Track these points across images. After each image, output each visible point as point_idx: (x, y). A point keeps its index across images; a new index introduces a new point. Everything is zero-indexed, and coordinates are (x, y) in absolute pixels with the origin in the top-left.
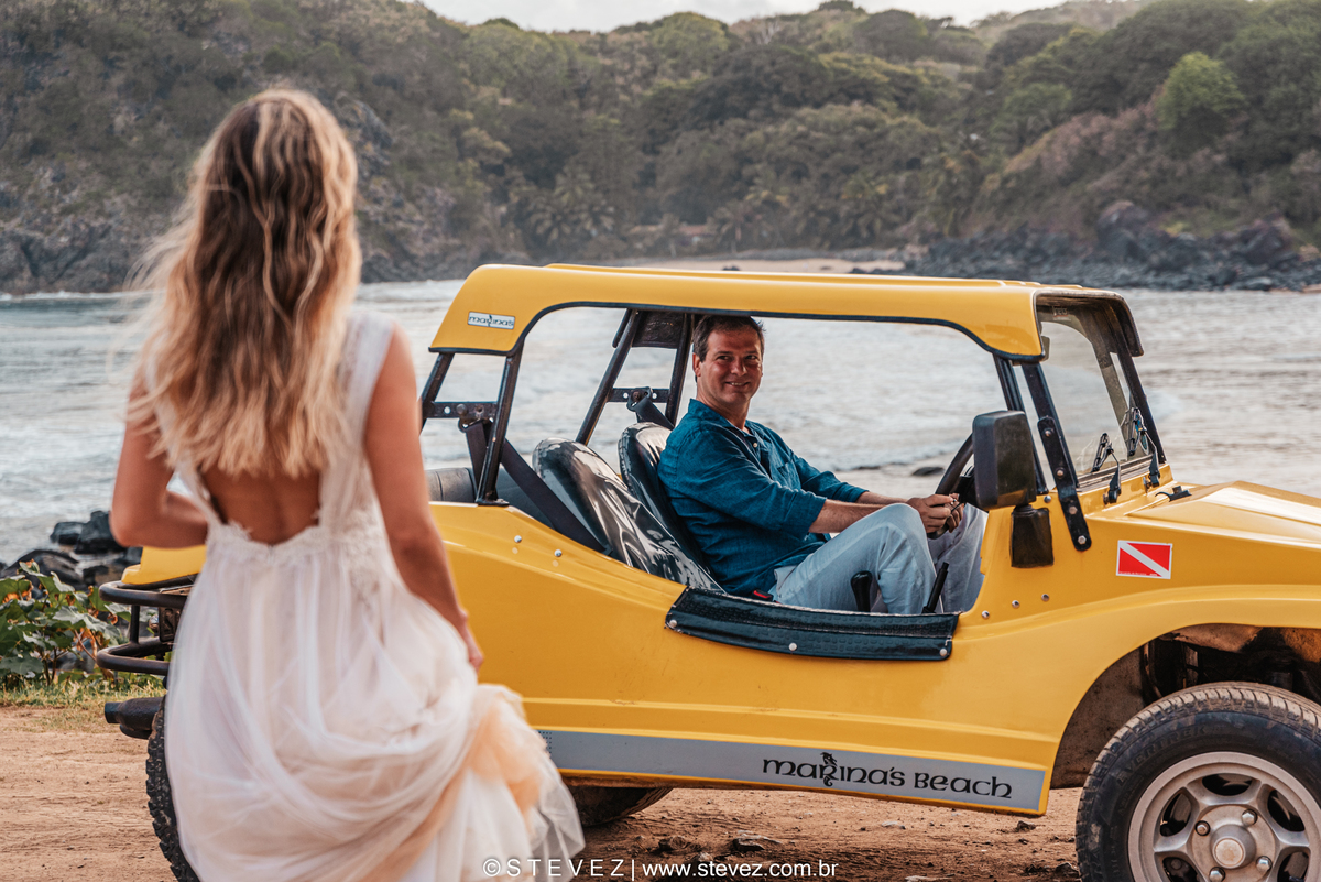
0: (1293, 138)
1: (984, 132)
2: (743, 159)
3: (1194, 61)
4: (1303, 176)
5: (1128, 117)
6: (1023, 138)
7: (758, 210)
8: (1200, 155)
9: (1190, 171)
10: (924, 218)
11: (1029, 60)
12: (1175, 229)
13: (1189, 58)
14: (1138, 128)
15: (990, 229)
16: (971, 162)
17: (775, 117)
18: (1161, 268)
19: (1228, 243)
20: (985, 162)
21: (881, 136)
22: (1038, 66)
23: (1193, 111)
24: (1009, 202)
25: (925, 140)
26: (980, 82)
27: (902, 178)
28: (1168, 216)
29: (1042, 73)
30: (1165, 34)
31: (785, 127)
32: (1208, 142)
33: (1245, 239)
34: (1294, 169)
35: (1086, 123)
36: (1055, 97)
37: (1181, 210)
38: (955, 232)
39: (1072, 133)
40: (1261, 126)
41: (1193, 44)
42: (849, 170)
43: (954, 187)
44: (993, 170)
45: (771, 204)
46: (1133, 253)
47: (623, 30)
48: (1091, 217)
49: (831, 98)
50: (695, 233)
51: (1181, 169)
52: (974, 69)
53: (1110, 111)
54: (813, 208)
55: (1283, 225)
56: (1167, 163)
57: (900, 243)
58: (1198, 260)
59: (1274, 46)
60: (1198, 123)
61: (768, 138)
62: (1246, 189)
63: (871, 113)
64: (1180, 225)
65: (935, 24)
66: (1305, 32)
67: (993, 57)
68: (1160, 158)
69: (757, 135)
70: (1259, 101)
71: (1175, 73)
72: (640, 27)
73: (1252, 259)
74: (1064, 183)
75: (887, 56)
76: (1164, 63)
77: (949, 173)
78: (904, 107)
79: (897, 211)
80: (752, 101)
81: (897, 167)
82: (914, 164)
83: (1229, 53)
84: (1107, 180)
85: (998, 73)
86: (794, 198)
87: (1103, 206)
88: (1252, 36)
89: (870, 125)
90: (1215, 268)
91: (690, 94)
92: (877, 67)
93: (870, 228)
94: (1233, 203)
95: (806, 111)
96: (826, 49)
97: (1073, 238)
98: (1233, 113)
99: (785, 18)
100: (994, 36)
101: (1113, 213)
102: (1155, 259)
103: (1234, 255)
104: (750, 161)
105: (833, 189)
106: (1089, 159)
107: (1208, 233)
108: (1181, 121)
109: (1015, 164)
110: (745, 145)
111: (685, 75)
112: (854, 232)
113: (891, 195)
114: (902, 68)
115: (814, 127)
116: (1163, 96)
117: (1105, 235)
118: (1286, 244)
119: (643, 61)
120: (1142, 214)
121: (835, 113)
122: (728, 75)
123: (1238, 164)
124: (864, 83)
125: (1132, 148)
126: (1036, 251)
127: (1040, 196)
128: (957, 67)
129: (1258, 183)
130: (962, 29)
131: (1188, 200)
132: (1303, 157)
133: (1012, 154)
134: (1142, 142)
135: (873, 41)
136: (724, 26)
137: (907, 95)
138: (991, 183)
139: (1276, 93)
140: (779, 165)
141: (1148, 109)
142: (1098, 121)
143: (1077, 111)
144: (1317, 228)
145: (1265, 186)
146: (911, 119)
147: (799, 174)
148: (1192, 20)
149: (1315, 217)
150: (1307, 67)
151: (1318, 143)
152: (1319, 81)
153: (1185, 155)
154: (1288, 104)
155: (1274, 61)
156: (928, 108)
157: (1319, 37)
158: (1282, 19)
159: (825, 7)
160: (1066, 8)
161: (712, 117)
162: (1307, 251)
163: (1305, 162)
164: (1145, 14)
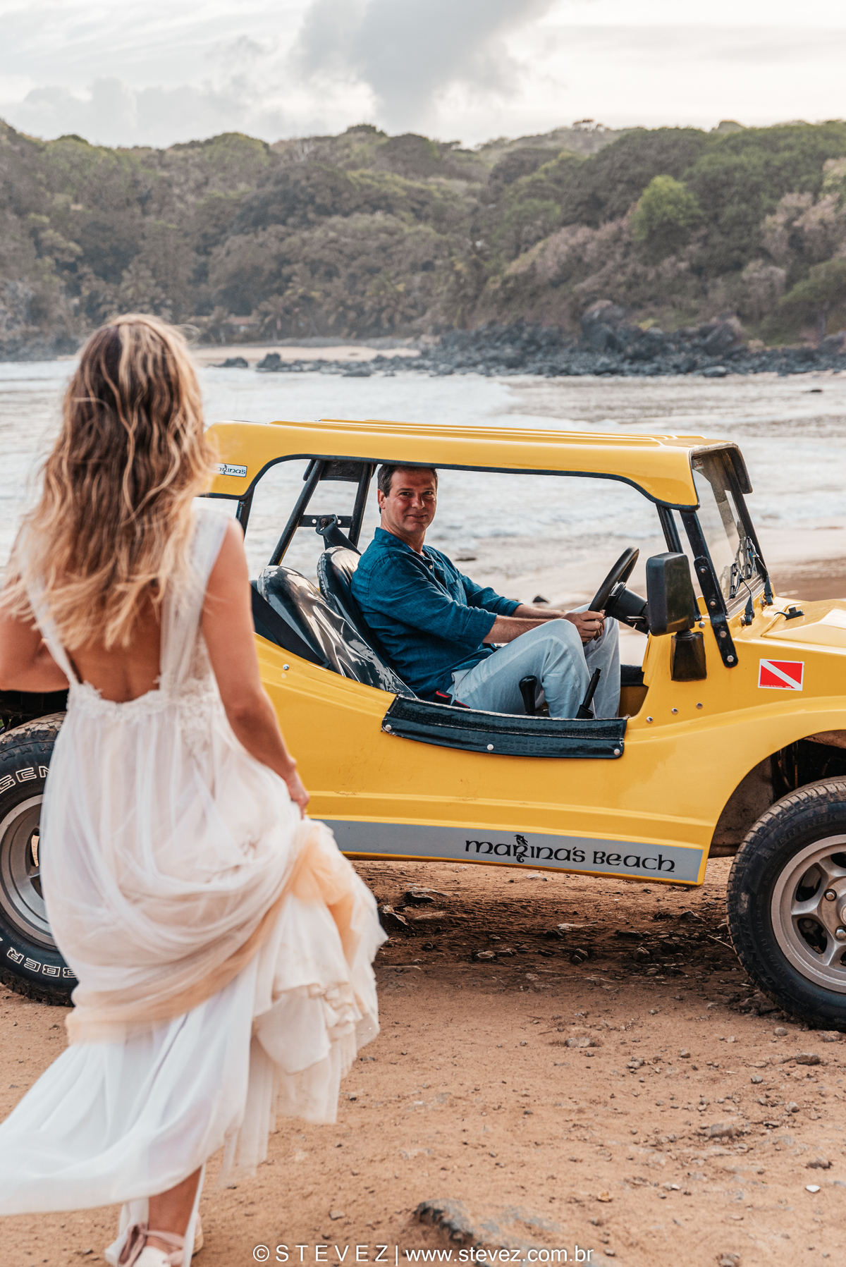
0: (744, 249)
1: (487, 239)
2: (283, 260)
3: (663, 183)
4: (750, 282)
5: (608, 229)
6: (519, 247)
7: (295, 304)
8: (667, 263)
9: (659, 276)
10: (436, 313)
11: (524, 180)
12: (647, 325)
13: (659, 180)
14: (616, 239)
15: (492, 324)
16: (476, 265)
17: (310, 224)
18: (634, 358)
19: (690, 337)
20: (488, 266)
21: (400, 242)
22: (533, 184)
23: (662, 225)
24: (508, 300)
25: (438, 246)
26: (484, 199)
27: (417, 279)
28: (640, 313)
29: (536, 191)
30: (639, 160)
31: (318, 233)
32: (674, 251)
33: (703, 333)
34: (745, 275)
35: (573, 234)
36: (547, 211)
37: (651, 308)
38: (464, 325)
39: (562, 242)
40: (717, 238)
41: (661, 168)
42: (373, 271)
43: (462, 287)
44: (495, 272)
45: (305, 298)
46: (612, 344)
47: (178, 147)
48: (577, 313)
49: (358, 208)
50: (241, 323)
51: (651, 275)
52: (478, 186)
53: (593, 224)
54: (342, 303)
55: (734, 322)
56: (640, 269)
57: (417, 333)
58: (665, 351)
59: (728, 171)
60: (666, 235)
61: (304, 242)
62: (704, 292)
63: (391, 222)
64: (651, 322)
65: (447, 146)
66: (755, 160)
67: (494, 176)
68: (634, 265)
69: (294, 240)
70: (715, 218)
71: (647, 192)
72: (193, 144)
73: (709, 350)
74: (556, 285)
75: (406, 174)
76: (637, 185)
77: (458, 274)
78: (419, 216)
79: (413, 306)
80: (291, 211)
81: (414, 268)
82: (428, 266)
83: (690, 177)
84: (590, 283)
85: (499, 190)
86: (327, 294)
87: (587, 304)
88: (710, 163)
89: (391, 233)
90: (679, 358)
91: (237, 204)
92: (397, 183)
93: (391, 320)
94: (694, 304)
95: (336, 219)
96: (354, 166)
97: (561, 331)
98: (694, 227)
99: (318, 139)
100: (495, 158)
101: (595, 310)
102: (629, 350)
103: (695, 347)
104: (289, 262)
105: (360, 287)
106: (575, 266)
107: (673, 328)
108: (652, 234)
109: (516, 267)
110: (284, 248)
111: (233, 187)
112: (378, 323)
113: (408, 292)
114: (418, 184)
115: (343, 233)
116: (638, 210)
117: (588, 328)
118: (737, 338)
119: (197, 175)
120: (619, 312)
121: (361, 221)
122: (270, 188)
123: (698, 270)
124: (385, 197)
125: (610, 256)
126: (531, 341)
127: (534, 294)
128: (465, 183)
129: (715, 286)
130: (468, 151)
131: (656, 300)
132: (752, 266)
133: (511, 259)
134: (619, 250)
135: (393, 160)
136: (266, 145)
137: (420, 208)
138: (493, 285)
139: (730, 211)
140: (313, 266)
141: (624, 223)
142: (583, 232)
143: (565, 223)
144: (765, 324)
145: (720, 290)
146: (425, 228)
147: (331, 274)
148: (663, 149)
149: (762, 315)
150: (756, 189)
151: (764, 254)
152: (766, 201)
153: (655, 262)
154: (738, 221)
155: (727, 184)
156: (440, 218)
157: (767, 164)
158: (736, 150)
159: (352, 130)
160: (555, 135)
161: (256, 223)
162: (755, 344)
163: (753, 269)
164: (622, 142)
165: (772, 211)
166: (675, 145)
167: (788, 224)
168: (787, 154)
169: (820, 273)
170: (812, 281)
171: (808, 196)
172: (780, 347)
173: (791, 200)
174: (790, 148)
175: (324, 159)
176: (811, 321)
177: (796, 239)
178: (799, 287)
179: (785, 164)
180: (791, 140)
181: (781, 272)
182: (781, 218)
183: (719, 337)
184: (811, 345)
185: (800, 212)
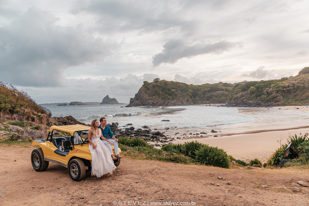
0: (261, 94)
1: (233, 93)
2: (212, 96)
3: (252, 87)
4: (262, 97)
5: (246, 92)
6: (237, 94)
7: (213, 100)
8: (252, 95)
9: (252, 97)
10: (228, 101)
11: (237, 87)
12: (250, 102)
13: (251, 87)
14: (247, 93)
15: (233, 102)
16: (232, 96)
17: (215, 92)
18: (249, 105)
19: (255, 103)
20: (233, 96)
21: (224, 94)
22: (238, 88)
23: (252, 91)
24: (235, 99)
25: (228, 94)
26: (233, 89)
27: (226, 97)
28: (249, 101)
29: (239, 88)
30: (249, 85)
31: (216, 93)
32: (253, 94)
33: (257, 103)
34: (261, 96)
35: (242, 93)
36: (240, 90)
37: (251, 100)
38: (230, 102)
39: (241, 93)
40: (258, 93)
41: (252, 86)
42: (221, 97)
43: (230, 98)
44: (234, 97)
45: (214, 99)
46: (246, 104)
47: (202, 85)
48: (242, 101)
49: (220, 90)
50: (208, 102)
51: (251, 97)
52: (233, 88)
53: (244, 92)
54: (218, 100)
55: (260, 102)
56: (249, 96)
57: (226, 103)
58: (252, 105)
59: (259, 86)
60: (252, 93)
61: (214, 94)
62: (257, 98)
63: (223, 92)
64: (251, 102)
65: (229, 84)
66: (263, 84)
67: (234, 87)
68: (249, 95)
69: (213, 94)
70: (258, 91)
71: (250, 88)
72: (203, 85)
73: (257, 105)
74: (240, 98)
75: (225, 87)
76: (249, 87)
77: (230, 97)
78: (226, 91)
79: (225, 100)
80: (213, 91)
81: (225, 96)
82: (227, 96)
83: (255, 86)
84: (244, 98)
85: (235, 88)
86: (216, 99)
87: (243, 100)
88: (257, 85)
89: (223, 93)
90: (253, 105)
91: (207, 90)
92: (224, 88)
93: (223, 101)
94: (256, 100)
95: (217, 92)
96: (220, 86)
97: (240, 102)
98: (256, 92)
99: (216, 84)
100: (235, 85)
101: (244, 100)
102: (248, 105)
103: (256, 104)
104: (213, 96)
105: (220, 98)
106: (242, 96)
107: (253, 102)
108: (251, 92)
109: (236, 96)
110: (212, 94)
111: (207, 89)
112: (222, 102)
113: (225, 99)
114: (226, 88)
115: (218, 93)
116: (249, 90)
117: (243, 102)
118: (261, 103)
119: (204, 88)
120: (247, 101)
121: (220, 92)
122: (211, 89)
123: (256, 96)
124: (223, 89)
125: (246, 95)
126: (237, 104)
127: (238, 99)
128: (231, 88)
129: (258, 98)
130: (232, 84)
131: (251, 99)
132: (262, 95)
133: (235, 95)
134: (247, 94)
135: (224, 86)
136: (211, 84)
137: (226, 90)
138: (233, 98)
139: (260, 90)
140: (215, 96)
141: (248, 91)
142: (243, 92)
143: (241, 91)
144: (264, 102)
145: (259, 98)
146: (227, 92)
147: (217, 97)
148: (252, 84)
149: (263, 101)
150: (263, 88)
151: (264, 94)
152: (264, 89)
153: (251, 95)
154: (261, 91)
155: (260, 87)
156: (228, 91)
157: (264, 85)
158: (260, 83)
159: (220, 83)
160: (242, 82)
161: (209, 92)
162: (263, 104)
163: (262, 96)
164: (248, 83)
165: (265, 90)
166: (253, 83)
167: (267, 91)
168: (266, 84)
169: (270, 96)
170: (269, 97)
171: (269, 88)
172: (266, 104)
173: (267, 89)
174: (267, 83)
175: (217, 86)
176: (270, 101)
177: (267, 93)
178: (268, 98)
179: (266, 85)
180: (267, 82)
181: (266, 96)
182: (266, 91)
183: (258, 103)
184: (270, 104)
185: (268, 90)
